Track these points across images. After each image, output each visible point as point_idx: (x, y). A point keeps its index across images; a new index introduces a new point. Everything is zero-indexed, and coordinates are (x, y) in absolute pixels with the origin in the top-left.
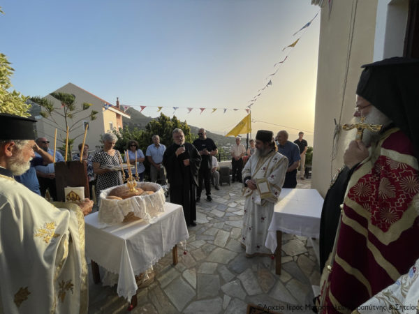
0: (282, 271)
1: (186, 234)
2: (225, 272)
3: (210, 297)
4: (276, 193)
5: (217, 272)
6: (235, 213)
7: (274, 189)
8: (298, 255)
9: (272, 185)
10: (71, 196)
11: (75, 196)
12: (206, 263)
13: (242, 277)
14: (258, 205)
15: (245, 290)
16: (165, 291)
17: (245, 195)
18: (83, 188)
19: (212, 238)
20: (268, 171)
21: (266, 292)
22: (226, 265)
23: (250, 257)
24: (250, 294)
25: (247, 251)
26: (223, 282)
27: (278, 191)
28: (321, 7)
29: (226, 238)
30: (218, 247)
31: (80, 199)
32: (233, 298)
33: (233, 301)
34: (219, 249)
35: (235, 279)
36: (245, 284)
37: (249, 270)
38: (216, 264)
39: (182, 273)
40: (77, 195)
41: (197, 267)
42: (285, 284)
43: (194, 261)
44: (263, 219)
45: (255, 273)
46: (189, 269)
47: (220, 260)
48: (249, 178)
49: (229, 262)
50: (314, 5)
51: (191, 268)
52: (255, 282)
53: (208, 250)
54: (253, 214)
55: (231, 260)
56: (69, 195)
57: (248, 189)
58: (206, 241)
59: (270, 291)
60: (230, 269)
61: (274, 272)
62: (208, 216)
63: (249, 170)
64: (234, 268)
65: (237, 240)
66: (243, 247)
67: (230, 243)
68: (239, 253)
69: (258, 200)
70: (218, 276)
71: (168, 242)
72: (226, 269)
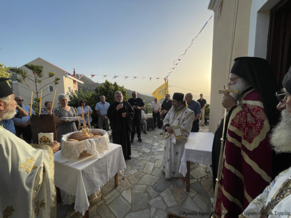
0: (191, 189)
1: (124, 165)
2: (151, 191)
3: (141, 209)
4: (186, 136)
5: (146, 191)
6: (158, 150)
7: (185, 133)
8: (201, 178)
9: (183, 131)
10: (43, 139)
11: (46, 139)
12: (138, 185)
13: (163, 194)
14: (174, 144)
15: (165, 204)
16: (109, 207)
17: (165, 137)
18: (52, 134)
19: (142, 168)
20: (181, 121)
21: (180, 204)
22: (152, 186)
23: (169, 180)
24: (169, 206)
25: (166, 176)
26: (150, 198)
27: (187, 135)
28: (215, 11)
29: (152, 167)
30: (146, 173)
31: (50, 142)
32: (157, 209)
33: (157, 212)
34: (147, 175)
35: (158, 196)
36: (166, 199)
37: (168, 189)
38: (145, 186)
39: (121, 193)
40: (48, 139)
41: (132, 189)
42: (192, 198)
43: (129, 184)
44: (177, 153)
45: (172, 191)
46: (126, 190)
47: (148, 183)
48: (168, 125)
49: (154, 184)
50: (209, 10)
51: (127, 189)
52: (172, 197)
53: (140, 176)
54: (170, 150)
55: (156, 183)
56: (41, 139)
57: (167, 133)
58: (138, 169)
59: (182, 203)
60: (155, 189)
61: (185, 190)
62: (139, 152)
63: (168, 120)
64: (158, 188)
65: (159, 168)
66: (164, 173)
67: (154, 171)
68: (160, 178)
69: (174, 141)
70: (146, 194)
71: (111, 171)
72: (152, 189)
